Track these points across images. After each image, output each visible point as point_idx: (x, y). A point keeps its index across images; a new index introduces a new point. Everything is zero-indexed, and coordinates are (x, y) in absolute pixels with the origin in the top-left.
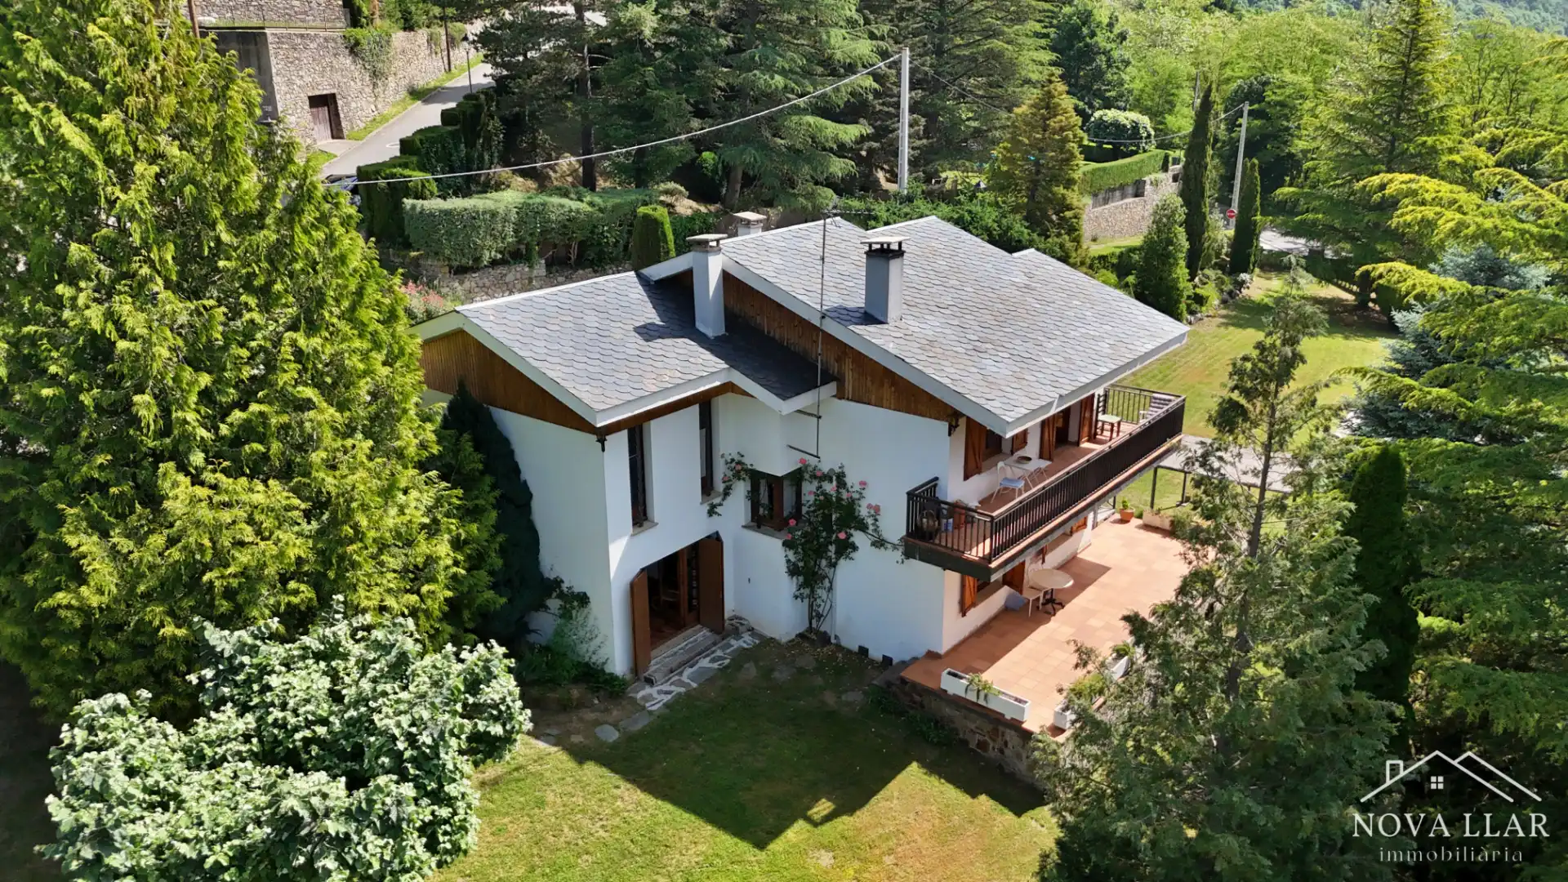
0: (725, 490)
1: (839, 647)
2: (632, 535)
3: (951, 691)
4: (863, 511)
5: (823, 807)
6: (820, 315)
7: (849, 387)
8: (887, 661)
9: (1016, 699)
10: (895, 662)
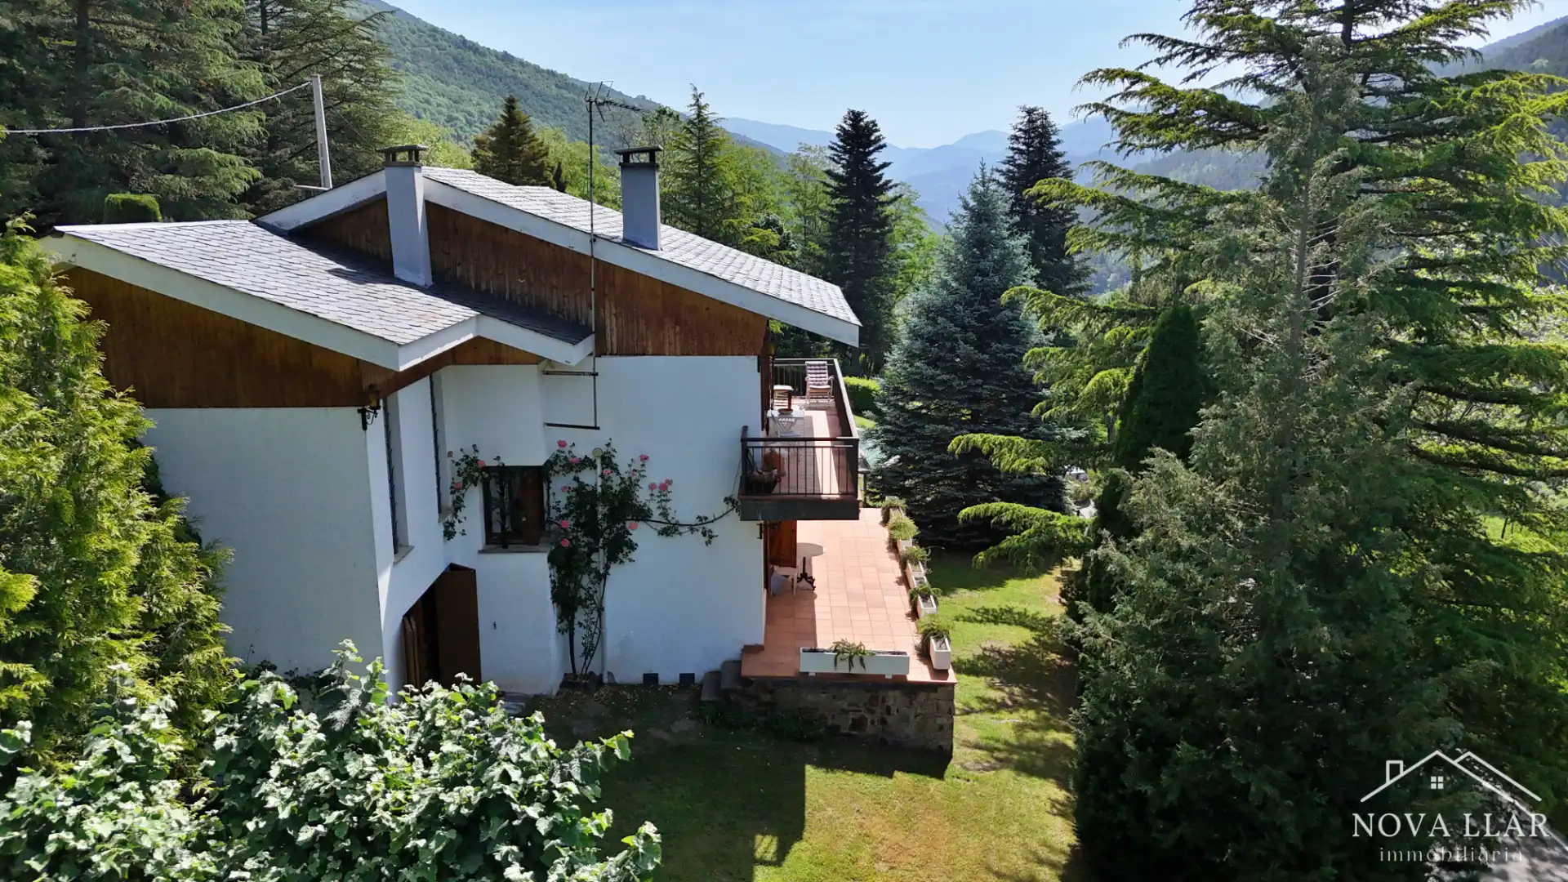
0: (454, 502)
1: (616, 687)
2: (395, 564)
3: (812, 671)
4: (642, 496)
5: (766, 845)
6: (588, 239)
7: (612, 338)
8: (687, 679)
9: (894, 653)
10: (698, 678)
